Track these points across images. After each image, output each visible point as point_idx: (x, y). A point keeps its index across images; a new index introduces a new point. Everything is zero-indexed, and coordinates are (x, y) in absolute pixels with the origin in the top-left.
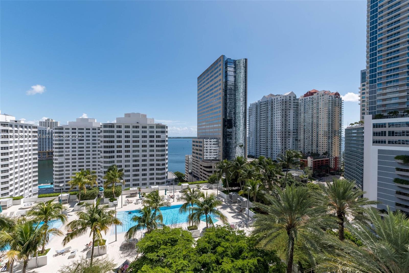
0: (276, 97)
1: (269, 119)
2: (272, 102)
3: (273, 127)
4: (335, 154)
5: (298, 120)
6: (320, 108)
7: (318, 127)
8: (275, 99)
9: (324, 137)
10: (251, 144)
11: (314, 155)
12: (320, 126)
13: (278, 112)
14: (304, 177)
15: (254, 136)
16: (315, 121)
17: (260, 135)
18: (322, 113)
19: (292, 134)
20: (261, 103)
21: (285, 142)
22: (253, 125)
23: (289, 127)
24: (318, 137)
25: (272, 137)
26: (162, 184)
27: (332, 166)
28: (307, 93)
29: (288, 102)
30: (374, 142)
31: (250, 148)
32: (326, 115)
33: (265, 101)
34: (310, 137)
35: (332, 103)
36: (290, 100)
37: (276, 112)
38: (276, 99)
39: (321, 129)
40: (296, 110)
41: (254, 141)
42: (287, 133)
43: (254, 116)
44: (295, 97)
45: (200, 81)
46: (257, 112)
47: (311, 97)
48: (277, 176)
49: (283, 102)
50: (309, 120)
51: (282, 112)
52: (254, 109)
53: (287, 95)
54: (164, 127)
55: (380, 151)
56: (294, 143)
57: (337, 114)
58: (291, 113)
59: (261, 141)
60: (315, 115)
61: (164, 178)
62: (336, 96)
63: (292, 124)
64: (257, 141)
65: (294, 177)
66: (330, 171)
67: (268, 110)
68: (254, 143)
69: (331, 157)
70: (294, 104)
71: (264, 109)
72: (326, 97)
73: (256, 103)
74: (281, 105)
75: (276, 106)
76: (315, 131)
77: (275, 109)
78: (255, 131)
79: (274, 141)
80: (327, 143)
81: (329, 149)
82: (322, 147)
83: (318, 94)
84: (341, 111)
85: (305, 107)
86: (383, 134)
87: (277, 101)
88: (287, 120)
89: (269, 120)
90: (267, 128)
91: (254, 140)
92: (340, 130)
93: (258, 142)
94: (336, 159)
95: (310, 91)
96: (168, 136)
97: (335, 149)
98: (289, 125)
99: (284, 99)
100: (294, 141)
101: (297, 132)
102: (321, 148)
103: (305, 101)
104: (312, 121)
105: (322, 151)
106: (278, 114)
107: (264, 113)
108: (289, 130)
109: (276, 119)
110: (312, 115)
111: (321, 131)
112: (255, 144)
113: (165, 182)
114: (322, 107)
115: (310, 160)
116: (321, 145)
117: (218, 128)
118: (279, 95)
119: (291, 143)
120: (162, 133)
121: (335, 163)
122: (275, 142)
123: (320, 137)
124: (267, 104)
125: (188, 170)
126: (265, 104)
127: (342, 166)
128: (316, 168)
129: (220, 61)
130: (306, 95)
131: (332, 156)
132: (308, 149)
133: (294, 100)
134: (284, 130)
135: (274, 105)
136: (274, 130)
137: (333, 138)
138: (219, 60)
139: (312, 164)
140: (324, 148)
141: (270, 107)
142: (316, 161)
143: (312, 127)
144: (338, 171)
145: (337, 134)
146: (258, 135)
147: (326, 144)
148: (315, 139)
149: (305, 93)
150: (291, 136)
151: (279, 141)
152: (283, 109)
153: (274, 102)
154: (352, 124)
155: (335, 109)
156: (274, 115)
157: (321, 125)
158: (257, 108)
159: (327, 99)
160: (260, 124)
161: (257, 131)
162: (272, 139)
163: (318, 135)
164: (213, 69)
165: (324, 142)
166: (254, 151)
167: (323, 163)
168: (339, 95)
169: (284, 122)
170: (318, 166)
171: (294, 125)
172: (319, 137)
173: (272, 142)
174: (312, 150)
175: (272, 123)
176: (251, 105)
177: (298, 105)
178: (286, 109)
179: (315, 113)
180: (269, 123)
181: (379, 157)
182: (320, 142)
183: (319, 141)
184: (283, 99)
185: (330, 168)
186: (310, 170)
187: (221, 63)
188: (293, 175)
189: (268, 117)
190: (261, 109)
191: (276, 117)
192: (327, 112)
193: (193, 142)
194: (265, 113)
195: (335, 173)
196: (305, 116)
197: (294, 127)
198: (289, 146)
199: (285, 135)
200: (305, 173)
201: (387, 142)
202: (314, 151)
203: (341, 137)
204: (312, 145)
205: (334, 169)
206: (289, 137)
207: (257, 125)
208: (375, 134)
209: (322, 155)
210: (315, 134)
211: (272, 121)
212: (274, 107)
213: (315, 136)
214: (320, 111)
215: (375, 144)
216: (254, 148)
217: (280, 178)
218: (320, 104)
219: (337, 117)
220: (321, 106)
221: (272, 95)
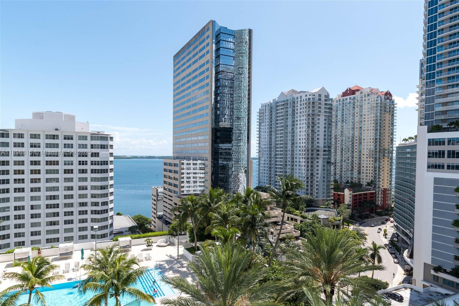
0: (299, 95)
1: (290, 129)
2: (294, 103)
3: (295, 141)
4: (384, 184)
5: (331, 132)
6: (365, 115)
7: (360, 143)
8: (297, 98)
9: (369, 159)
10: (262, 168)
11: (354, 186)
12: (364, 143)
13: (302, 118)
14: (336, 220)
15: (266, 156)
16: (357, 134)
17: (276, 155)
18: (366, 123)
19: (321, 153)
20: (278, 103)
21: (312, 166)
22: (265, 138)
23: (318, 143)
24: (360, 158)
25: (293, 158)
26: (102, 238)
27: (379, 202)
28: (347, 90)
29: (317, 102)
30: (429, 167)
31: (261, 174)
32: (373, 125)
33: (284, 101)
34: (350, 158)
35: (381, 107)
36: (320, 100)
37: (298, 119)
38: (299, 98)
39: (365, 147)
40: (329, 116)
41: (267, 164)
42: (315, 152)
43: (267, 124)
44: (327, 96)
45: (177, 61)
46: (271, 118)
47: (352, 96)
48: (297, 220)
49: (310, 103)
50: (348, 133)
51: (308, 119)
52: (267, 113)
53: (316, 93)
54: (105, 138)
55: (437, 180)
56: (325, 168)
57: (387, 125)
58: (321, 121)
59: (276, 165)
60: (357, 125)
61: (106, 227)
62: (386, 97)
63: (322, 137)
64: (271, 164)
65: (321, 220)
66: (376, 209)
67: (287, 115)
68: (267, 167)
69: (377, 190)
70: (326, 106)
71: (281, 113)
72: (373, 97)
73: (271, 104)
74: (306, 107)
75: (299, 109)
76: (356, 149)
77: (297, 113)
78: (268, 147)
79: (295, 163)
80: (372, 167)
81: (375, 177)
82: (367, 173)
83: (362, 93)
84: (393, 119)
85: (343, 112)
86: (441, 154)
87: (301, 101)
88: (315, 131)
89: (288, 132)
90: (287, 144)
91: (266, 162)
92: (391, 149)
93: (272, 166)
94: (385, 190)
95: (351, 87)
96: (114, 155)
97: (383, 177)
98: (318, 139)
99: (311, 99)
100: (326, 164)
101: (330, 151)
102: (365, 175)
103: (343, 103)
104: (353, 134)
105: (366, 179)
106: (302, 122)
107: (281, 120)
108: (318, 147)
109: (298, 130)
110: (354, 125)
111: (365, 150)
112: (268, 169)
113: (107, 233)
114: (367, 113)
115: (347, 194)
116: (365, 171)
117: (204, 141)
118: (305, 92)
119: (320, 168)
120: (101, 148)
121: (384, 197)
122: (298, 166)
123: (364, 158)
124: (286, 106)
125: (155, 212)
126: (283, 105)
127: (393, 202)
128: (356, 206)
129: (208, 30)
130: (345, 94)
131: (379, 187)
132: (347, 176)
133: (325, 100)
134: (310, 147)
135: (296, 108)
136: (296, 147)
137: (381, 161)
138: (206, 28)
139: (351, 199)
140: (368, 175)
141: (290, 110)
142: (356, 196)
143: (353, 143)
144: (387, 210)
145: (386, 155)
146: (273, 154)
147: (371, 169)
148: (356, 161)
149: (344, 91)
150: (321, 157)
151: (303, 164)
152: (310, 115)
153: (296, 103)
154: (405, 140)
155: (385, 117)
156: (296, 123)
157: (365, 141)
158: (272, 111)
159: (374, 101)
160: (276, 137)
161: (271, 148)
162: (293, 162)
163: (360, 155)
164: (197, 43)
165: (368, 165)
166: (267, 180)
167: (366, 198)
168: (390, 95)
169: (310, 135)
170: (359, 202)
171: (325, 139)
172: (362, 159)
173: (293, 165)
174: (352, 178)
175: (293, 136)
176: (262, 106)
177: (331, 109)
178: (313, 115)
179: (357, 122)
180: (290, 135)
181: (436, 189)
182: (363, 167)
183: (362, 165)
184: (309, 99)
185: (377, 206)
186: (348, 208)
187: (209, 33)
188: (319, 217)
189: (287, 126)
190: (277, 113)
191: (298, 126)
192: (374, 120)
193: (165, 164)
194: (283, 119)
195: (383, 213)
196: (343, 126)
197: (325, 143)
198: (317, 172)
199: (312, 154)
200: (339, 213)
201: (446, 167)
202: (355, 180)
203: (392, 159)
204: (352, 170)
205: (382, 207)
206: (318, 158)
207: (271, 138)
208: (431, 155)
209: (366, 185)
210: (356, 154)
211: (293, 132)
212: (296, 110)
213: (356, 158)
214: (365, 118)
215: (430, 169)
216: (266, 175)
217: (301, 221)
218: (365, 109)
219: (387, 128)
220: (365, 111)
221: (294, 91)
